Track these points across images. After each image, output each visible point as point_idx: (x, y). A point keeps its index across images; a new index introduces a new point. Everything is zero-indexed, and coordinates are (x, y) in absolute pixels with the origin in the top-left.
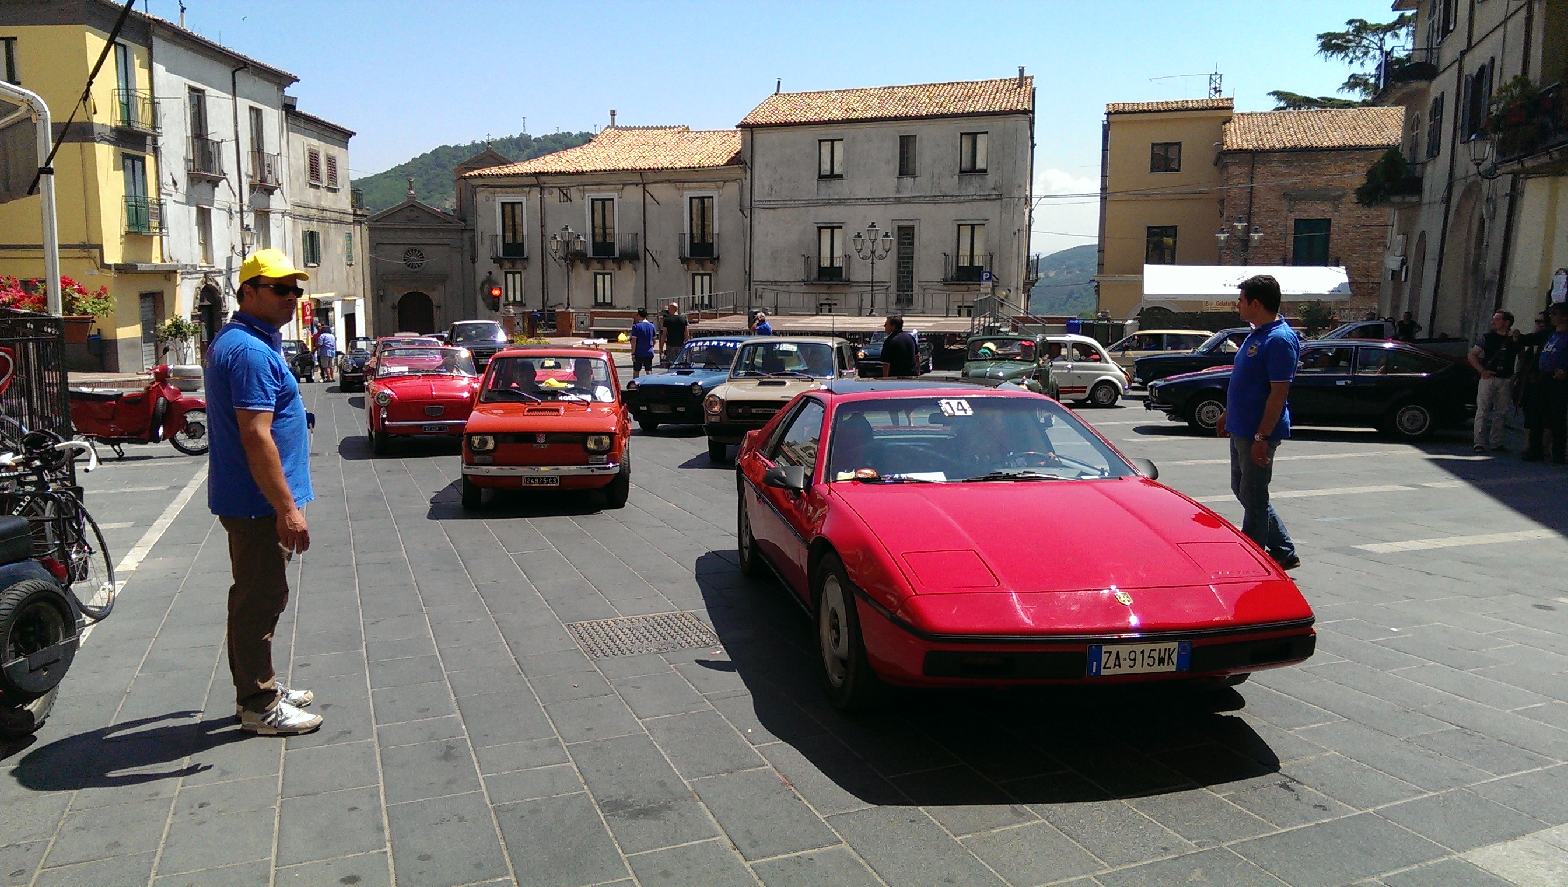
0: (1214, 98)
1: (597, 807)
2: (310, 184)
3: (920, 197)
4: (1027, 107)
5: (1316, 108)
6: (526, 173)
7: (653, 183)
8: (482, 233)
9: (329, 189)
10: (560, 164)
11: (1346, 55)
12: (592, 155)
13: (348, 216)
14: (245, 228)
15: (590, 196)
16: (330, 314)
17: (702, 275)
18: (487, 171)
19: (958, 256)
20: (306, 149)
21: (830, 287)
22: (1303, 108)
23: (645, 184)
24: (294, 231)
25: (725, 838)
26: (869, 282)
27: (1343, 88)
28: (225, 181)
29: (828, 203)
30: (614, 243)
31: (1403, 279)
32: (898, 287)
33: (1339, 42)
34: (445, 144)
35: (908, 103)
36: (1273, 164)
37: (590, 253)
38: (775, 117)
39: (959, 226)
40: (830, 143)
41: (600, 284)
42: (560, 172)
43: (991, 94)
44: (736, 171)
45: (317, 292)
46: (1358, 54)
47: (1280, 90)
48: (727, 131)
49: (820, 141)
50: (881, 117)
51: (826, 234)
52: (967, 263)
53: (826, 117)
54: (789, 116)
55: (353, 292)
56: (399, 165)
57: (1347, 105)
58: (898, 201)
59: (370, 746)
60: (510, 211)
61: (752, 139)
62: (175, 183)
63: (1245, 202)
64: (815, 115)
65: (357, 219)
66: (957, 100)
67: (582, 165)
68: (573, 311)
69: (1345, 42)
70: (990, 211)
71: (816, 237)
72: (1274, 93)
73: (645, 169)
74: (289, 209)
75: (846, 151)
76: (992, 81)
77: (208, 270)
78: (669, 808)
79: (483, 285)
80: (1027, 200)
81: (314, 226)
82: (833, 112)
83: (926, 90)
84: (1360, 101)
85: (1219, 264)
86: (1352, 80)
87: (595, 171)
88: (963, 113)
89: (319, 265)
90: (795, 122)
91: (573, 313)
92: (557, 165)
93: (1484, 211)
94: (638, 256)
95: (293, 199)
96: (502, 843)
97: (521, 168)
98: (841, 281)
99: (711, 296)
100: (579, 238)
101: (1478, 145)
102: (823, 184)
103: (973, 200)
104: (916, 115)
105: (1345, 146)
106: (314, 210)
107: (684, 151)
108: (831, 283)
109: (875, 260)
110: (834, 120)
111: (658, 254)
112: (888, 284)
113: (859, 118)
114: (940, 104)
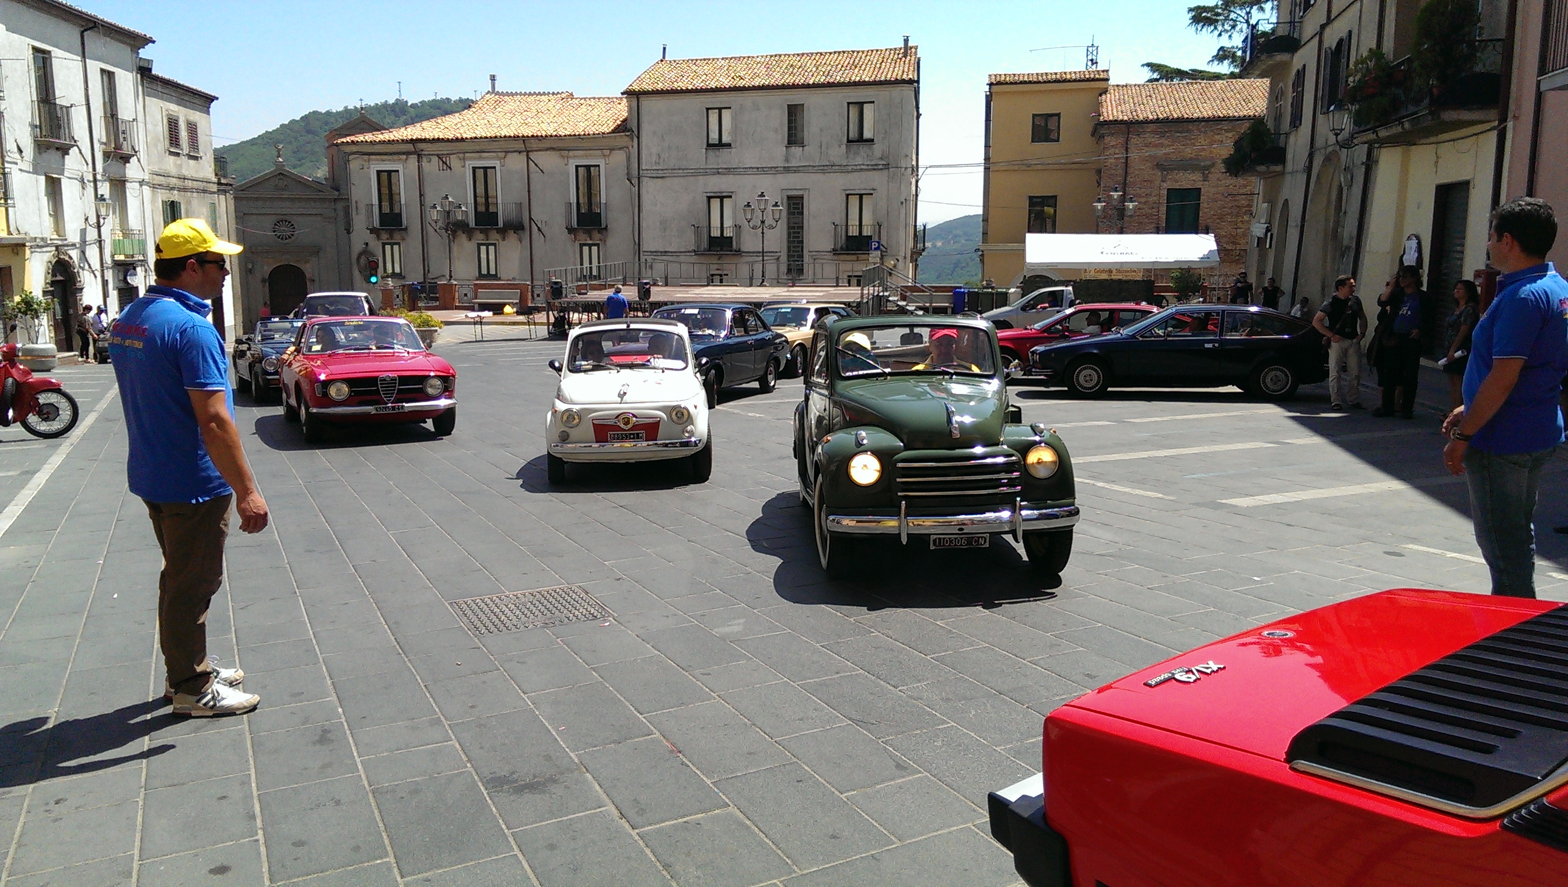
0: (1090, 70)
1: (480, 784)
2: (170, 151)
3: (809, 166)
4: (912, 77)
5: (1187, 80)
6: (403, 140)
7: (536, 151)
8: (356, 202)
9: (191, 157)
10: (439, 130)
11: (1216, 28)
12: (472, 121)
13: (212, 185)
14: (99, 199)
15: (471, 164)
17: (590, 246)
18: (360, 138)
19: (847, 225)
20: (164, 115)
21: (720, 257)
22: (1175, 80)
24: (153, 201)
25: (610, 808)
26: (760, 252)
27: (1212, 61)
28: (75, 148)
29: (717, 172)
30: (497, 213)
31: (1268, 247)
32: (789, 256)
33: (1209, 15)
34: (315, 110)
35: (795, 71)
36: (1148, 135)
37: (472, 223)
38: (661, 84)
39: (848, 195)
40: (717, 111)
41: (483, 256)
42: (438, 139)
43: (876, 63)
44: (622, 139)
46: (1227, 27)
47: (1153, 62)
48: (612, 98)
49: (708, 109)
50: (768, 85)
51: (715, 204)
52: (856, 233)
53: (713, 85)
54: (675, 83)
56: (267, 131)
57: (1215, 77)
58: (787, 170)
59: (241, 734)
60: (386, 180)
61: (638, 106)
62: (20, 151)
63: (1121, 172)
64: (702, 82)
65: (222, 187)
66: (843, 69)
67: (462, 131)
68: (456, 283)
69: (1214, 15)
70: (877, 180)
71: (706, 206)
72: (1148, 65)
73: (528, 137)
74: (147, 177)
75: (734, 119)
76: (877, 51)
77: (60, 243)
78: (555, 781)
79: (359, 256)
80: (913, 170)
81: (175, 196)
82: (721, 79)
83: (812, 58)
84: (1228, 73)
85: (1097, 232)
86: (1221, 53)
87: (476, 138)
88: (849, 82)
90: (682, 89)
91: (456, 285)
92: (435, 132)
93: (1342, 180)
94: (523, 226)
95: (151, 167)
96: (381, 825)
97: (397, 135)
98: (731, 251)
99: (599, 266)
100: (461, 208)
101: (1336, 116)
102: (711, 153)
103: (861, 170)
104: (803, 84)
105: (1214, 118)
106: (174, 179)
107: (568, 118)
108: (722, 253)
109: (764, 228)
110: (721, 88)
111: (544, 224)
112: (778, 254)
113: (746, 86)
114: (826, 73)
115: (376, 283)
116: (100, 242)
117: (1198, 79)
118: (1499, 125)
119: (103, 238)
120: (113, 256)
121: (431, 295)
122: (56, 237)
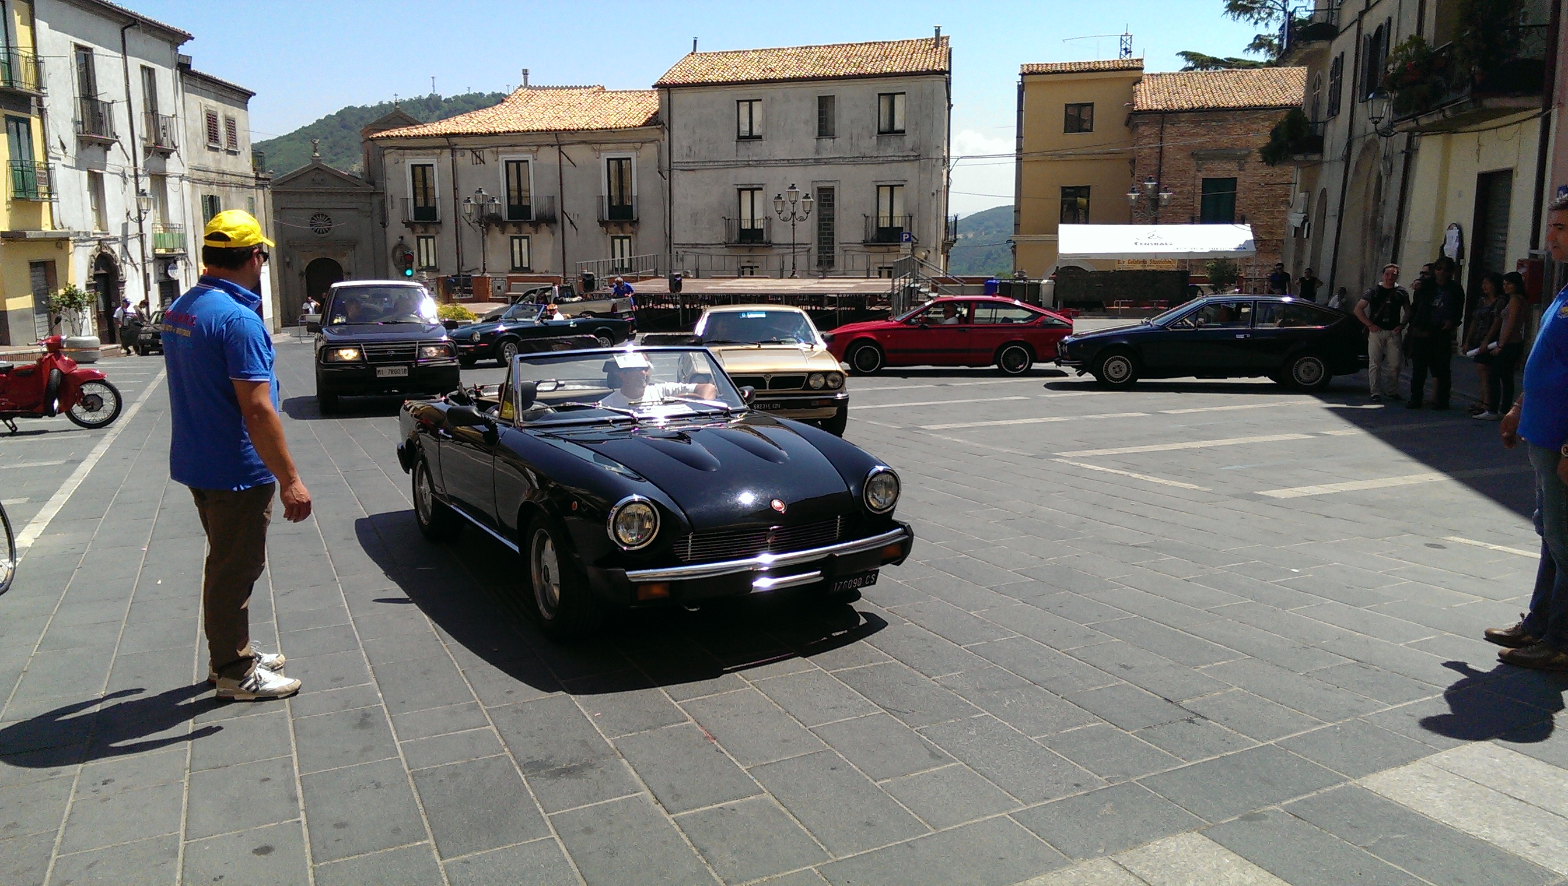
0: (1124, 59)
1: (517, 768)
2: (208, 146)
3: (840, 158)
4: (943, 68)
5: (1223, 69)
6: (437, 135)
7: (568, 144)
8: (392, 196)
9: (229, 152)
10: (471, 124)
11: (1252, 16)
12: (505, 115)
13: (250, 179)
14: (140, 193)
15: (503, 158)
17: (622, 238)
18: (395, 133)
19: (878, 217)
20: (203, 110)
21: (751, 249)
22: (1210, 69)
23: (560, 146)
24: (193, 195)
25: (646, 793)
26: (790, 244)
27: (1248, 49)
28: (117, 144)
29: (747, 164)
30: (530, 206)
31: (1305, 236)
32: (819, 248)
33: (1245, 3)
34: (350, 105)
35: (826, 63)
36: (1182, 124)
37: (505, 217)
38: (692, 77)
39: (878, 187)
40: (748, 103)
41: (516, 249)
42: (472, 133)
43: (907, 54)
44: (654, 132)
46: (1263, 15)
47: (1188, 51)
48: (643, 92)
49: (738, 102)
50: (799, 77)
51: (746, 196)
52: (887, 225)
53: (744, 77)
54: (706, 76)
56: (303, 127)
57: (1253, 65)
58: (818, 162)
59: (283, 718)
60: (421, 173)
61: (669, 99)
62: (63, 147)
63: (1155, 162)
64: (732, 75)
65: (260, 182)
66: (874, 60)
67: (495, 125)
68: (488, 275)
69: (1251, 3)
70: (908, 171)
71: (736, 201)
72: (1183, 53)
73: (560, 130)
74: (186, 172)
75: (765, 112)
76: (908, 41)
77: (102, 237)
78: (591, 766)
79: (395, 249)
80: (944, 160)
81: (214, 191)
82: (751, 71)
83: (843, 50)
84: (1265, 61)
85: (1131, 223)
86: (1257, 41)
87: (509, 132)
88: (880, 73)
90: (712, 82)
91: (489, 278)
92: (468, 126)
93: (1382, 168)
94: (555, 219)
95: (191, 163)
96: (420, 807)
97: (431, 130)
98: (762, 243)
99: (631, 259)
100: (494, 201)
101: (1375, 104)
102: (742, 145)
103: (892, 161)
104: (833, 76)
105: (1250, 106)
106: (214, 174)
107: (600, 111)
108: (752, 245)
109: (796, 222)
110: (751, 80)
111: (576, 217)
112: (809, 246)
113: (777, 78)
114: (857, 64)
115: (411, 276)
116: (141, 236)
117: (1232, 67)
118: (1544, 111)
119: (144, 232)
120: (154, 250)
121: (465, 288)
122: (99, 231)
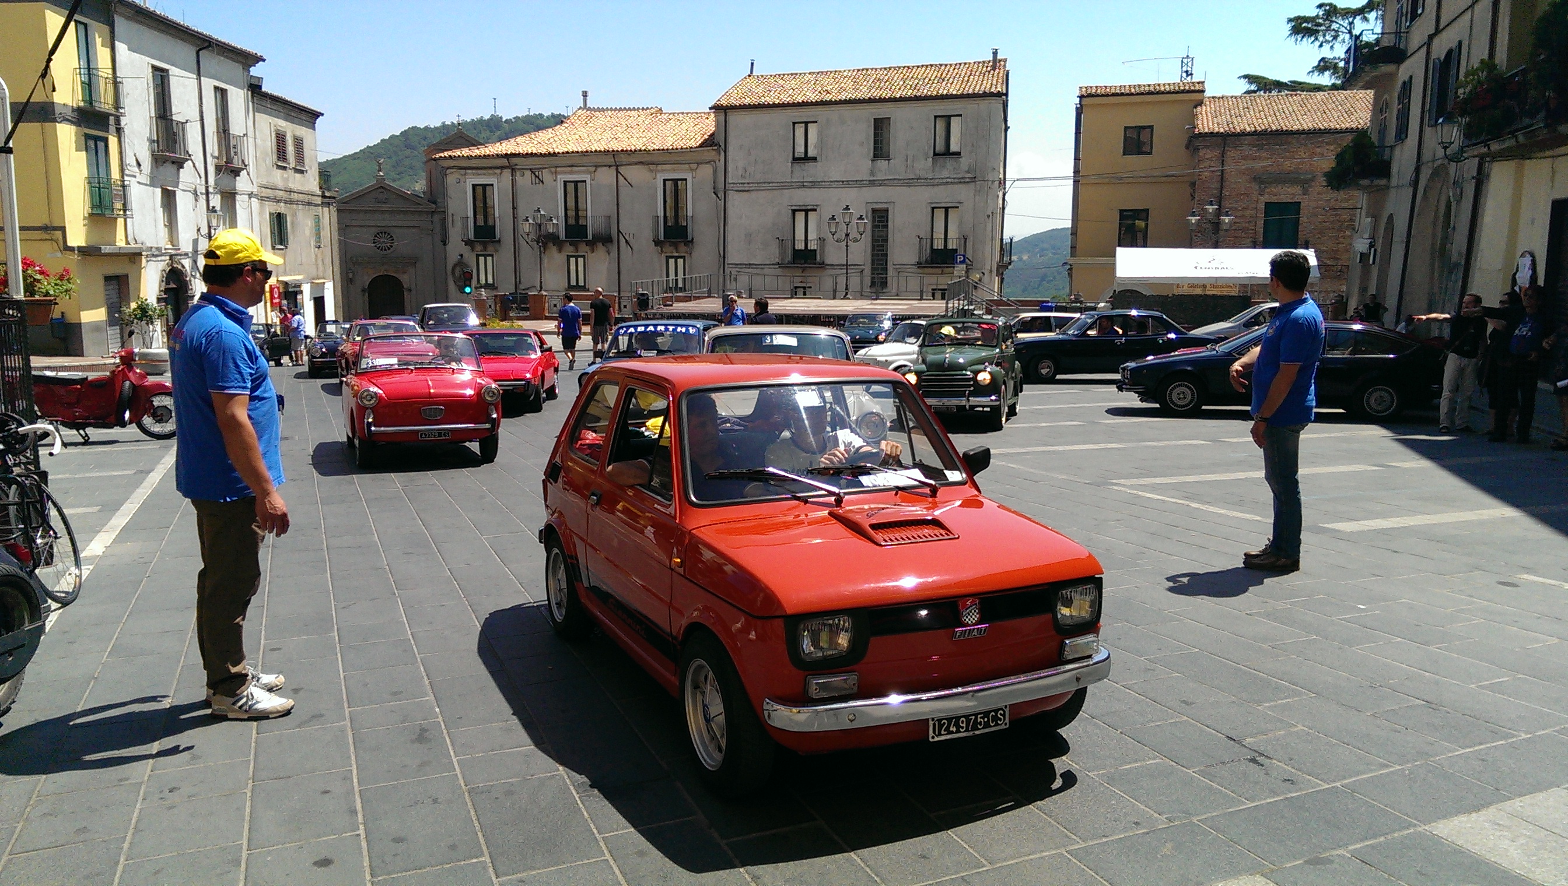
0: (1185, 81)
1: (572, 788)
2: (277, 165)
3: (895, 179)
4: (1000, 90)
5: (1286, 92)
6: (497, 155)
7: (625, 165)
8: (452, 215)
9: (297, 171)
10: (531, 145)
11: (1316, 39)
12: (564, 136)
13: (316, 198)
14: (211, 210)
15: (561, 178)
16: (299, 297)
17: (676, 258)
18: (457, 153)
19: (932, 239)
20: (272, 130)
21: (804, 270)
22: (1273, 92)
23: (617, 166)
24: (261, 213)
25: (700, 817)
26: (844, 265)
27: (1313, 71)
28: (190, 162)
29: (802, 186)
30: (586, 226)
31: (1371, 262)
32: (873, 269)
33: (1310, 26)
34: (414, 125)
35: (882, 85)
36: (1244, 148)
37: (562, 235)
38: (749, 99)
39: (933, 208)
40: (804, 125)
41: (573, 267)
42: (532, 153)
43: (964, 77)
44: (709, 153)
45: (285, 274)
46: (1328, 38)
47: (1251, 74)
48: (700, 113)
49: (794, 123)
50: (855, 99)
51: (800, 217)
52: (941, 247)
53: (800, 99)
54: (763, 98)
55: (322, 276)
56: (368, 147)
57: (1315, 88)
58: (872, 183)
59: (343, 730)
60: (481, 193)
61: (726, 121)
62: (139, 164)
63: (1217, 185)
64: (789, 96)
65: (327, 200)
66: (930, 82)
67: (554, 146)
68: (545, 293)
69: (1315, 25)
70: (963, 193)
71: (790, 220)
72: (1245, 77)
73: (617, 151)
74: (255, 190)
75: (820, 134)
76: (965, 64)
77: (173, 252)
78: (645, 788)
79: (454, 268)
80: (1000, 183)
81: (282, 208)
82: (807, 94)
83: (900, 72)
84: (1330, 84)
85: (1191, 246)
86: (1322, 64)
87: (567, 152)
88: (936, 95)
89: (286, 247)
90: (769, 104)
91: (546, 296)
92: (528, 147)
93: (1451, 195)
94: (611, 238)
95: (260, 181)
96: (477, 824)
97: (492, 150)
98: (815, 264)
99: (684, 279)
100: (552, 220)
101: (1445, 129)
102: (797, 166)
103: (947, 183)
104: (889, 98)
105: (1315, 130)
106: (280, 192)
107: (657, 132)
108: (806, 265)
109: (850, 243)
110: (807, 102)
111: (631, 235)
112: (863, 267)
113: (833, 100)
114: (914, 86)
115: (470, 293)
117: (1296, 90)
121: (523, 306)
122: (170, 247)
